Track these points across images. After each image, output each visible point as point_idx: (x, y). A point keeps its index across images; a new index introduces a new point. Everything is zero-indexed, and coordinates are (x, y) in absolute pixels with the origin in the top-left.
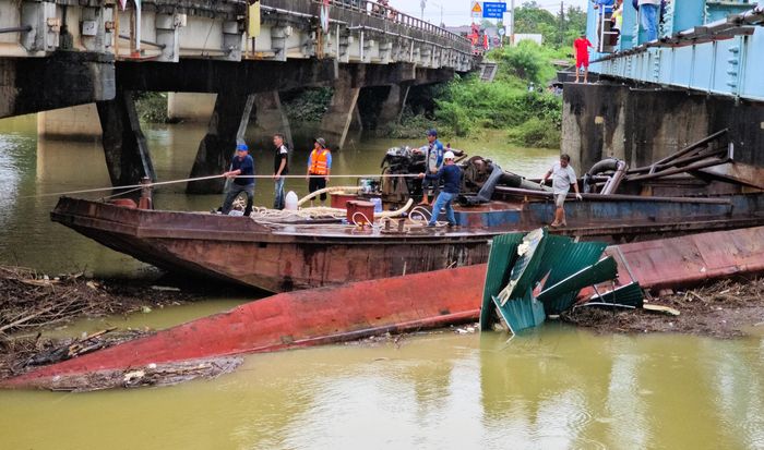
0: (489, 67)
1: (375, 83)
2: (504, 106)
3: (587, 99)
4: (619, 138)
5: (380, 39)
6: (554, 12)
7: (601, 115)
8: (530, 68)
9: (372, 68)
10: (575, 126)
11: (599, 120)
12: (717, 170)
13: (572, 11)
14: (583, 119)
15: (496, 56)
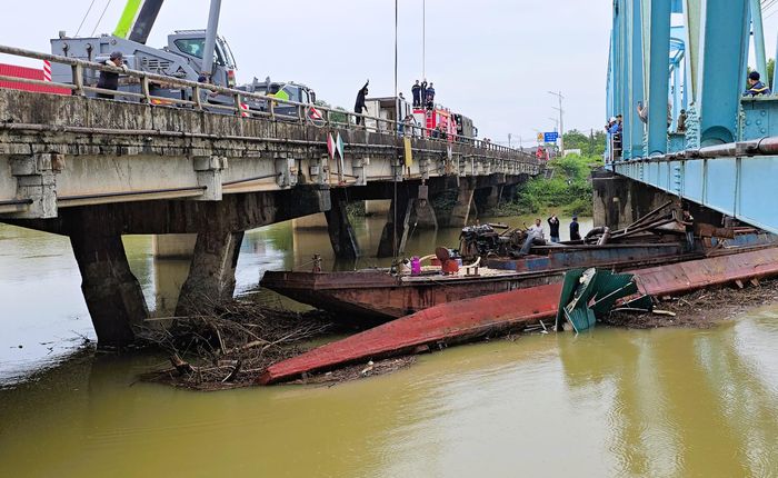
0: (550, 171)
1: (482, 186)
2: (560, 193)
3: (607, 188)
4: (628, 209)
5: (483, 161)
6: (588, 135)
7: (617, 196)
8: (574, 170)
9: (480, 177)
10: (601, 204)
11: (615, 199)
12: (667, 226)
13: (598, 133)
14: (606, 200)
15: (554, 165)
